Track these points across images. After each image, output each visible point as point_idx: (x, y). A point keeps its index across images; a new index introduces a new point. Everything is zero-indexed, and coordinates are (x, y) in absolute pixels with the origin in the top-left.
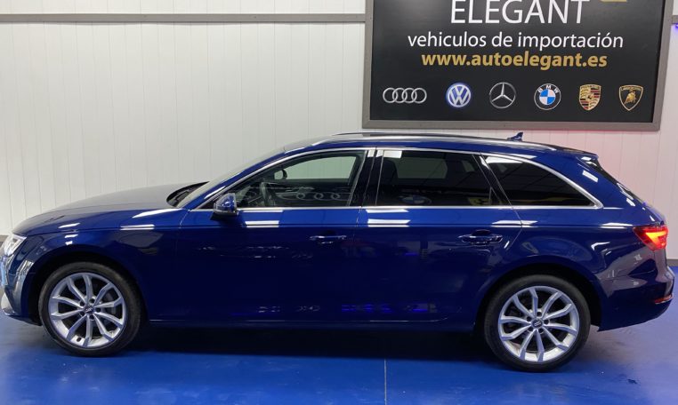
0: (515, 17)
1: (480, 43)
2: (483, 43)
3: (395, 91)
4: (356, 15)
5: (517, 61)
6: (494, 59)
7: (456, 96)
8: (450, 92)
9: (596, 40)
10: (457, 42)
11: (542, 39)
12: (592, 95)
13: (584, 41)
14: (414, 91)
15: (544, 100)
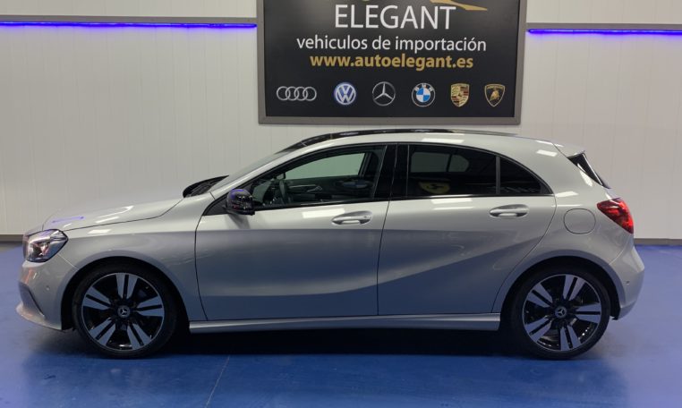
0: (392, 22)
1: (362, 46)
3: (288, 89)
4: (249, 19)
5: (395, 62)
6: (375, 61)
7: (343, 95)
8: (337, 91)
10: (342, 45)
11: (416, 42)
12: (462, 93)
13: (453, 45)
14: (305, 89)
15: (420, 98)
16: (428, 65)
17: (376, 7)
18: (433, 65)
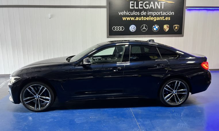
0: (147, 7)
2: (139, 14)
3: (116, 27)
4: (104, 6)
5: (148, 19)
6: (142, 18)
9: (167, 13)
10: (132, 14)
11: (154, 13)
12: (167, 27)
13: (164, 13)
14: (121, 27)
15: (155, 29)
16: (157, 19)
17: (142, 2)
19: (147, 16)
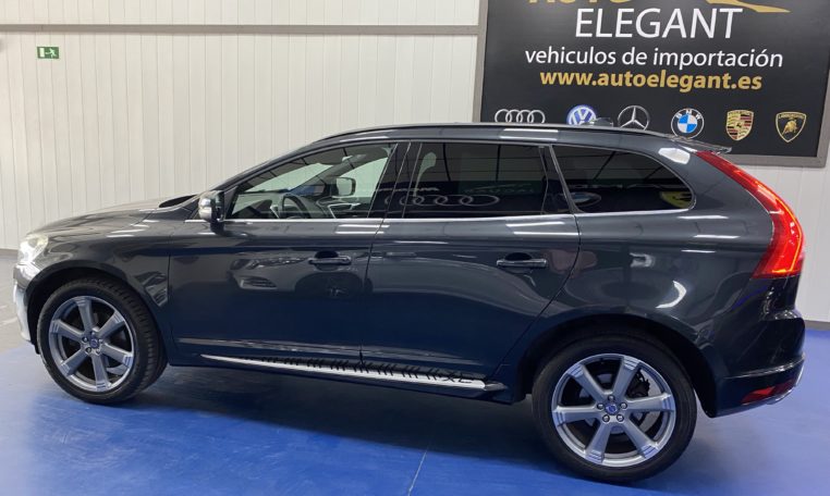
0: (652, 30)
1: (608, 59)
2: (611, 60)
3: (509, 113)
4: (468, 27)
5: (652, 80)
6: (624, 79)
8: (572, 116)
9: (749, 57)
10: (582, 59)
11: (683, 56)
12: (742, 123)
13: (734, 59)
14: (531, 113)
15: (683, 128)
16: (696, 85)
17: (632, 10)
18: (703, 86)
19: (649, 69)
